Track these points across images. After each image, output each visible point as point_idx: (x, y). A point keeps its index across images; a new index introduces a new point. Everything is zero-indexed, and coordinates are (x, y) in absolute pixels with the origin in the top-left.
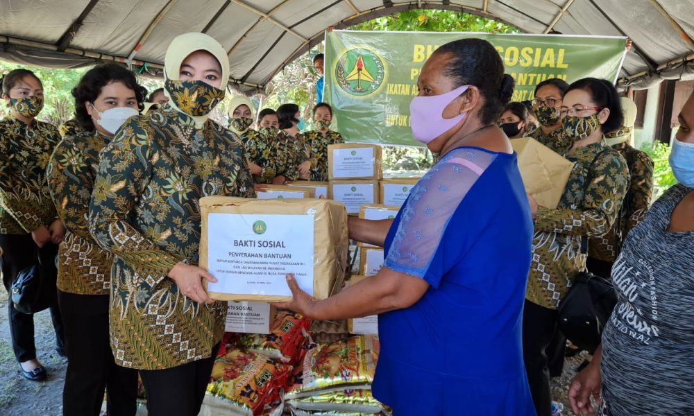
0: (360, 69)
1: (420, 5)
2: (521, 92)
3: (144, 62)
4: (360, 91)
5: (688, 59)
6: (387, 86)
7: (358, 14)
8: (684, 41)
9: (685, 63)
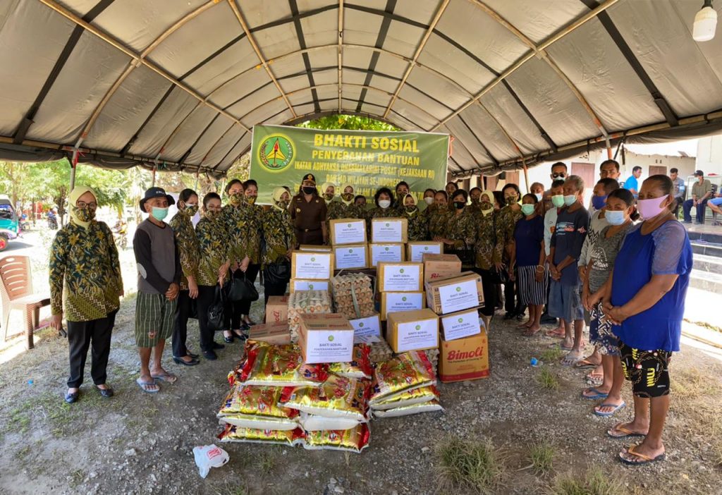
0: (276, 151)
1: (340, 112)
3: (164, 161)
4: (276, 167)
5: (518, 161)
6: (295, 163)
7: (296, 118)
8: (516, 150)
9: (516, 163)
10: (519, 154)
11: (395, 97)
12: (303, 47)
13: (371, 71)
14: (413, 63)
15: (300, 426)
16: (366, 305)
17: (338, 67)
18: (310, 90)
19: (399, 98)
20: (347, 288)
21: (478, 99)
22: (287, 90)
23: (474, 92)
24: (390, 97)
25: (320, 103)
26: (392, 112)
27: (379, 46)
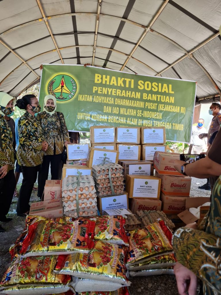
0: (62, 87)
2: (154, 104)
4: (62, 99)
5: (216, 96)
6: (78, 95)
8: (216, 89)
9: (214, 98)
10: (218, 91)
11: (130, 57)
12: (73, 11)
13: (116, 37)
14: (148, 29)
15: (72, 289)
16: (118, 186)
17: (95, 32)
18: (75, 48)
19: (133, 58)
20: (106, 173)
21: (192, 54)
22: (60, 46)
23: (189, 49)
24: (126, 57)
25: (81, 59)
26: (126, 68)
27: (125, 17)
